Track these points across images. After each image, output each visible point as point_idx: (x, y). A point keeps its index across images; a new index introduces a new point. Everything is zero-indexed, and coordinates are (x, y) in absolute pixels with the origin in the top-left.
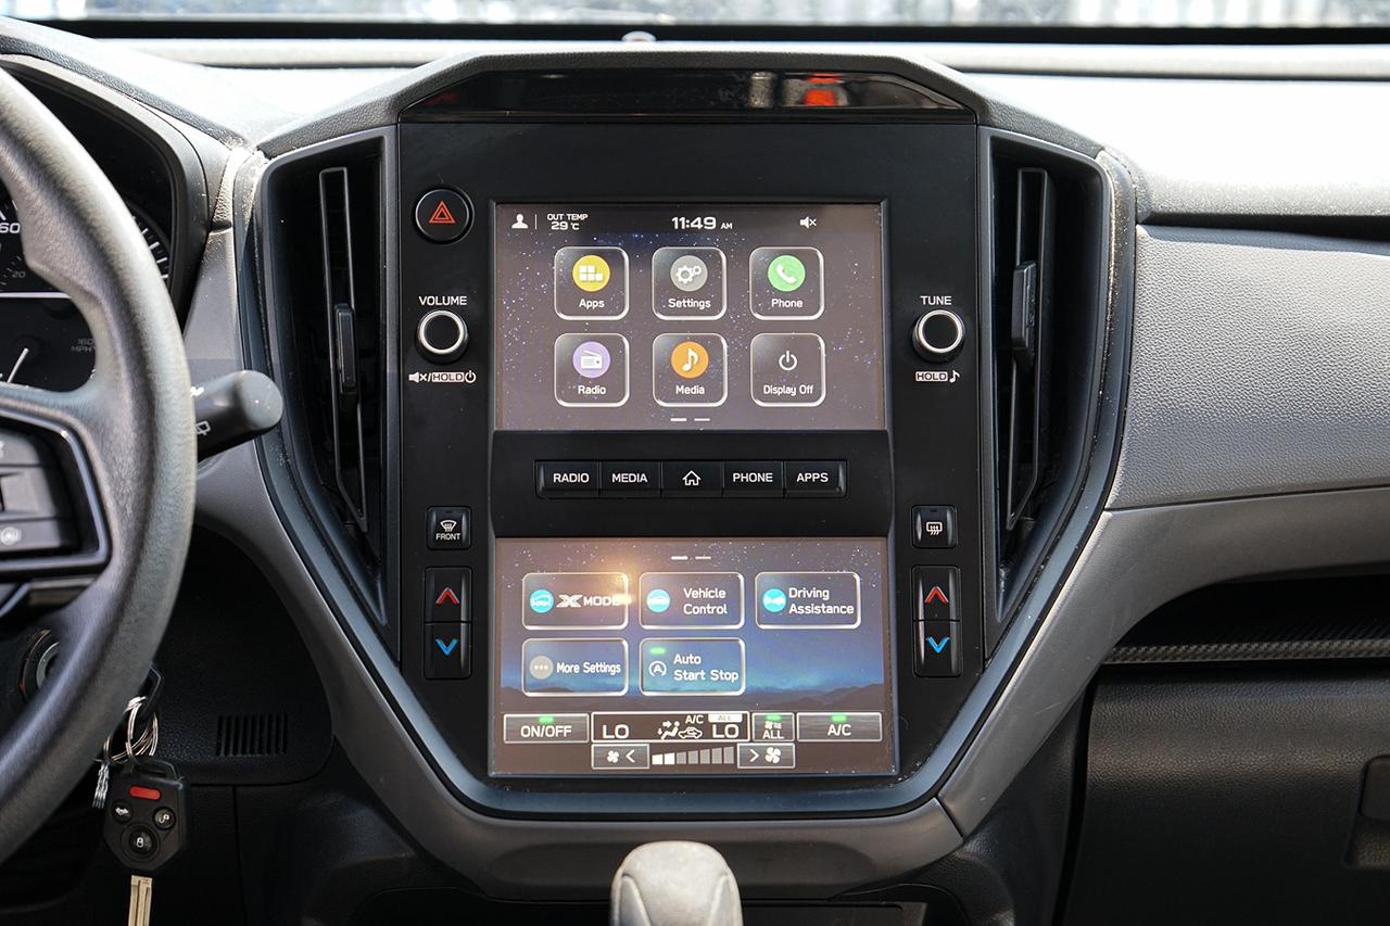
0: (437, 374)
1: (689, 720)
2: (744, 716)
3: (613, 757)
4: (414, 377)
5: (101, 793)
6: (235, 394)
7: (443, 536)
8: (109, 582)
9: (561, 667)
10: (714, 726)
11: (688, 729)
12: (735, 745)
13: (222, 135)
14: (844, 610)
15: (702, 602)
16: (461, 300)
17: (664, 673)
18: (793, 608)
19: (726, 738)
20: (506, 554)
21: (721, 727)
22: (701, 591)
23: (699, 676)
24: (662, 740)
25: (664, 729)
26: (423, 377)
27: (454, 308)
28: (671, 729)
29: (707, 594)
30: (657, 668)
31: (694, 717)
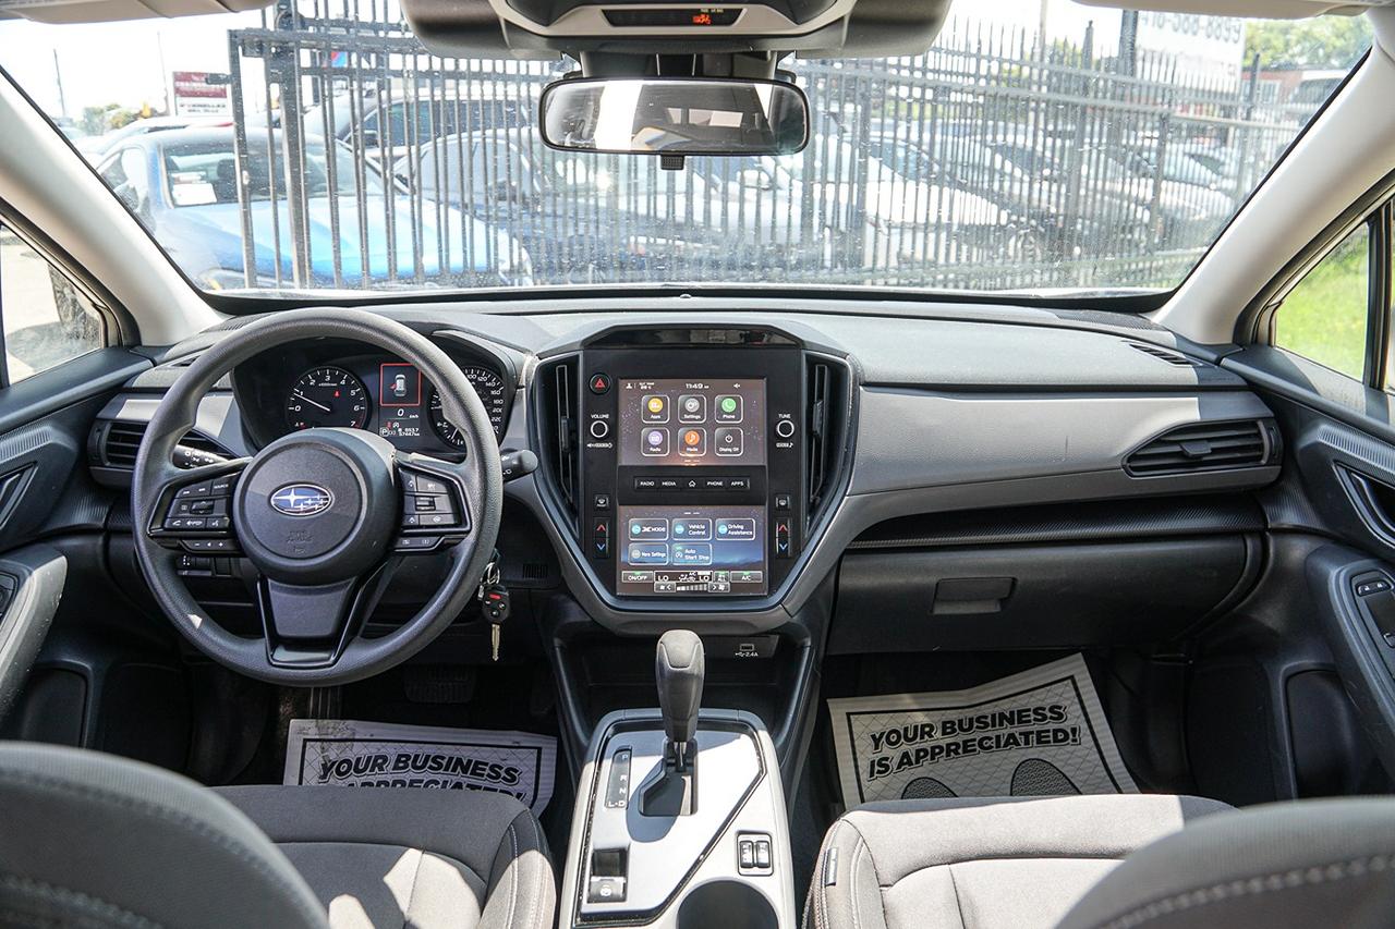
0: (597, 444)
1: (690, 574)
2: (711, 572)
3: (662, 587)
4: (589, 445)
5: (481, 595)
6: (520, 459)
7: (600, 505)
8: (471, 538)
9: (643, 554)
10: (700, 576)
11: (690, 577)
12: (707, 583)
14: (749, 533)
15: (696, 530)
16: (607, 416)
17: (681, 556)
18: (730, 532)
19: (704, 581)
20: (623, 510)
21: (702, 577)
22: (696, 526)
23: (694, 557)
24: (681, 581)
25: (681, 577)
26: (593, 445)
27: (604, 420)
28: (684, 577)
29: (698, 527)
30: (679, 554)
31: (693, 573)
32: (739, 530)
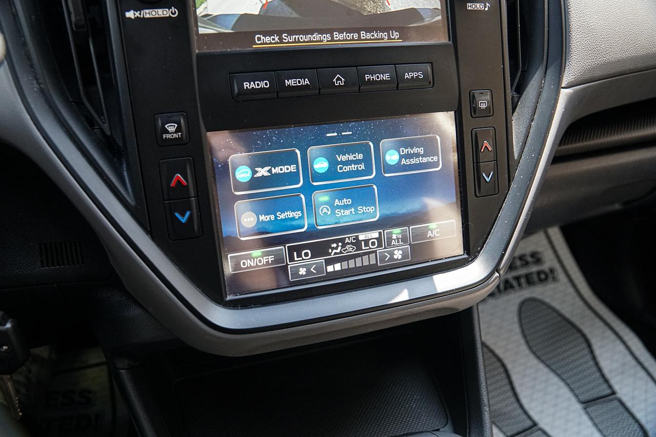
0: (147, 11)
1: (347, 241)
2: (380, 233)
3: (302, 271)
7: (169, 136)
9: (262, 218)
10: (363, 242)
11: (347, 247)
12: (375, 252)
14: (432, 159)
15: (348, 163)
17: (329, 213)
18: (403, 162)
19: (370, 248)
21: (366, 242)
22: (347, 156)
23: (351, 212)
24: (332, 256)
25: (333, 249)
28: (336, 248)
29: (351, 157)
30: (324, 210)
31: (349, 238)
32: (417, 155)
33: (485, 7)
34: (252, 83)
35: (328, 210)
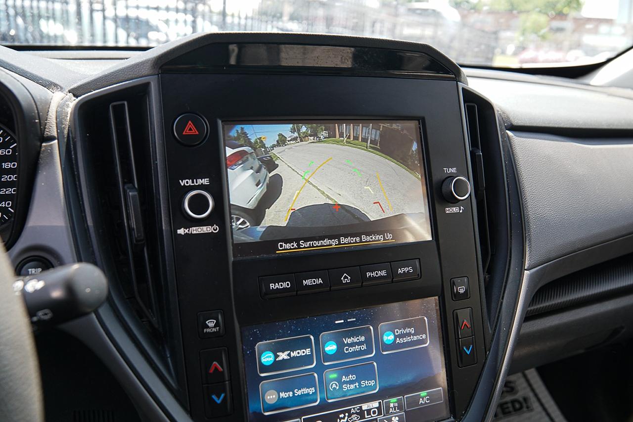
0: (194, 228)
1: (352, 411)
2: (380, 403)
4: (181, 231)
7: (208, 330)
9: (282, 395)
10: (366, 412)
11: (353, 416)
12: (376, 419)
13: (49, 85)
14: (421, 337)
15: (352, 345)
16: (205, 181)
17: (338, 388)
18: (398, 341)
19: (372, 417)
21: (369, 411)
22: (352, 339)
23: (356, 386)
25: (341, 419)
26: (187, 231)
27: (203, 187)
28: (344, 418)
29: (355, 340)
30: (334, 385)
31: (354, 408)
32: (409, 334)
33: (460, 210)
34: (277, 284)
35: (337, 386)
